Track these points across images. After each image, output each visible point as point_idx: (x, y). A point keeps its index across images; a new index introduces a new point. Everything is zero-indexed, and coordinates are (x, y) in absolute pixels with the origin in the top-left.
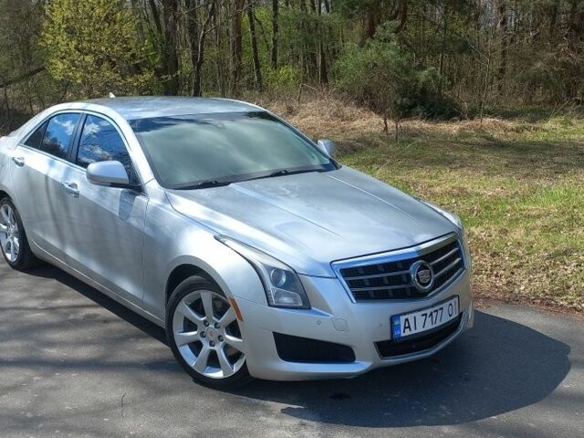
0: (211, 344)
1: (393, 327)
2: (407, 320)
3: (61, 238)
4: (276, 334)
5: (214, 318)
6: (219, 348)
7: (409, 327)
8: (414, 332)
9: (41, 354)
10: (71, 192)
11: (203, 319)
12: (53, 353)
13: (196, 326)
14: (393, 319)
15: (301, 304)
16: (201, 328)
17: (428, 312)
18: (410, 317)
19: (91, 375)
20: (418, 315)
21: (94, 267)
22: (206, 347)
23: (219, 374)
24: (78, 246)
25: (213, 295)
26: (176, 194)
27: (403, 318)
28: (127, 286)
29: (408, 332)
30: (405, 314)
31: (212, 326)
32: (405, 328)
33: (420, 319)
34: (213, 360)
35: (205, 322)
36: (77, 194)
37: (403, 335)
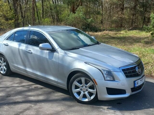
0: (84, 92)
1: (134, 84)
2: (137, 82)
3: (25, 66)
4: (107, 88)
5: (85, 85)
6: (86, 93)
7: (138, 84)
8: (139, 85)
9: (29, 99)
10: (29, 53)
11: (81, 85)
12: (32, 98)
13: (79, 87)
14: (134, 82)
15: (112, 79)
16: (81, 88)
17: (141, 79)
18: (138, 81)
19: (48, 103)
20: (139, 80)
21: (39, 73)
22: (82, 93)
23: (86, 100)
24: (32, 68)
25: (85, 78)
26: (68, 52)
27: (136, 81)
28: (52, 78)
29: (138, 85)
30: (137, 80)
31: (84, 87)
32: (137, 84)
33: (140, 81)
34: (85, 96)
35: (82, 86)
36: (32, 53)
37: (137, 86)
